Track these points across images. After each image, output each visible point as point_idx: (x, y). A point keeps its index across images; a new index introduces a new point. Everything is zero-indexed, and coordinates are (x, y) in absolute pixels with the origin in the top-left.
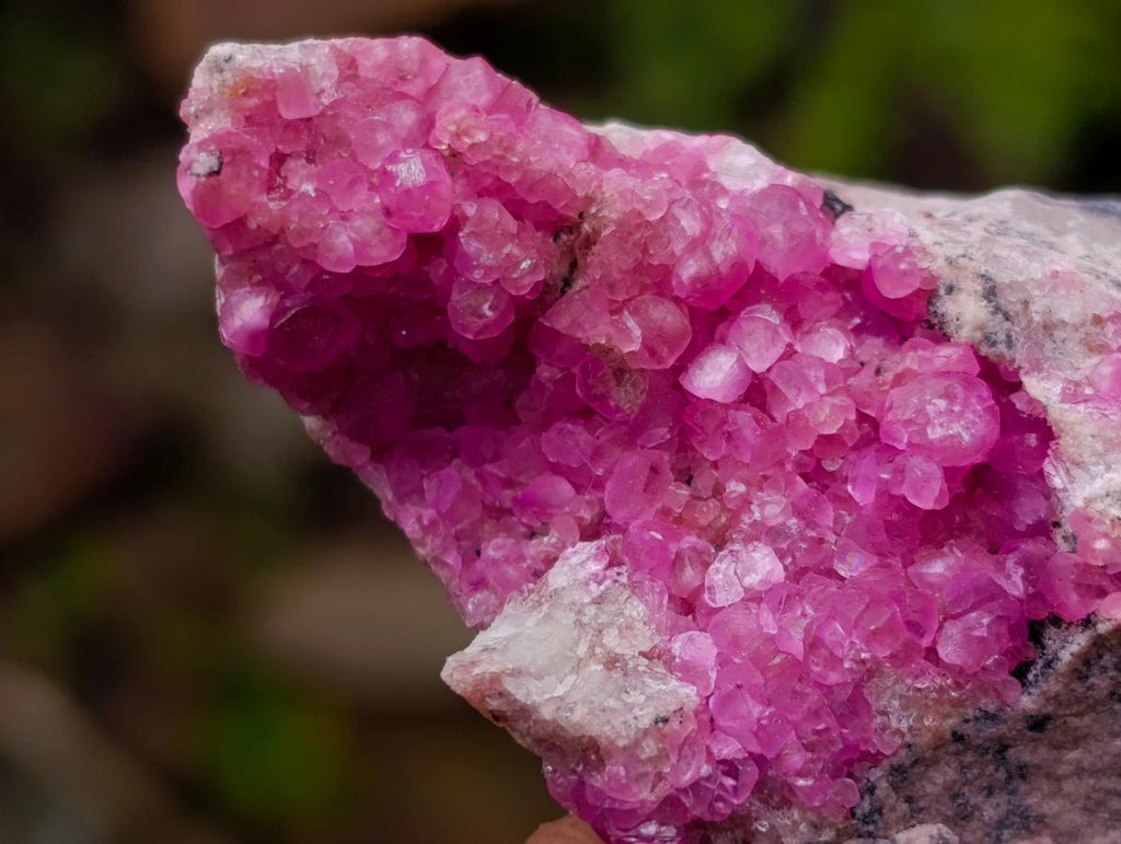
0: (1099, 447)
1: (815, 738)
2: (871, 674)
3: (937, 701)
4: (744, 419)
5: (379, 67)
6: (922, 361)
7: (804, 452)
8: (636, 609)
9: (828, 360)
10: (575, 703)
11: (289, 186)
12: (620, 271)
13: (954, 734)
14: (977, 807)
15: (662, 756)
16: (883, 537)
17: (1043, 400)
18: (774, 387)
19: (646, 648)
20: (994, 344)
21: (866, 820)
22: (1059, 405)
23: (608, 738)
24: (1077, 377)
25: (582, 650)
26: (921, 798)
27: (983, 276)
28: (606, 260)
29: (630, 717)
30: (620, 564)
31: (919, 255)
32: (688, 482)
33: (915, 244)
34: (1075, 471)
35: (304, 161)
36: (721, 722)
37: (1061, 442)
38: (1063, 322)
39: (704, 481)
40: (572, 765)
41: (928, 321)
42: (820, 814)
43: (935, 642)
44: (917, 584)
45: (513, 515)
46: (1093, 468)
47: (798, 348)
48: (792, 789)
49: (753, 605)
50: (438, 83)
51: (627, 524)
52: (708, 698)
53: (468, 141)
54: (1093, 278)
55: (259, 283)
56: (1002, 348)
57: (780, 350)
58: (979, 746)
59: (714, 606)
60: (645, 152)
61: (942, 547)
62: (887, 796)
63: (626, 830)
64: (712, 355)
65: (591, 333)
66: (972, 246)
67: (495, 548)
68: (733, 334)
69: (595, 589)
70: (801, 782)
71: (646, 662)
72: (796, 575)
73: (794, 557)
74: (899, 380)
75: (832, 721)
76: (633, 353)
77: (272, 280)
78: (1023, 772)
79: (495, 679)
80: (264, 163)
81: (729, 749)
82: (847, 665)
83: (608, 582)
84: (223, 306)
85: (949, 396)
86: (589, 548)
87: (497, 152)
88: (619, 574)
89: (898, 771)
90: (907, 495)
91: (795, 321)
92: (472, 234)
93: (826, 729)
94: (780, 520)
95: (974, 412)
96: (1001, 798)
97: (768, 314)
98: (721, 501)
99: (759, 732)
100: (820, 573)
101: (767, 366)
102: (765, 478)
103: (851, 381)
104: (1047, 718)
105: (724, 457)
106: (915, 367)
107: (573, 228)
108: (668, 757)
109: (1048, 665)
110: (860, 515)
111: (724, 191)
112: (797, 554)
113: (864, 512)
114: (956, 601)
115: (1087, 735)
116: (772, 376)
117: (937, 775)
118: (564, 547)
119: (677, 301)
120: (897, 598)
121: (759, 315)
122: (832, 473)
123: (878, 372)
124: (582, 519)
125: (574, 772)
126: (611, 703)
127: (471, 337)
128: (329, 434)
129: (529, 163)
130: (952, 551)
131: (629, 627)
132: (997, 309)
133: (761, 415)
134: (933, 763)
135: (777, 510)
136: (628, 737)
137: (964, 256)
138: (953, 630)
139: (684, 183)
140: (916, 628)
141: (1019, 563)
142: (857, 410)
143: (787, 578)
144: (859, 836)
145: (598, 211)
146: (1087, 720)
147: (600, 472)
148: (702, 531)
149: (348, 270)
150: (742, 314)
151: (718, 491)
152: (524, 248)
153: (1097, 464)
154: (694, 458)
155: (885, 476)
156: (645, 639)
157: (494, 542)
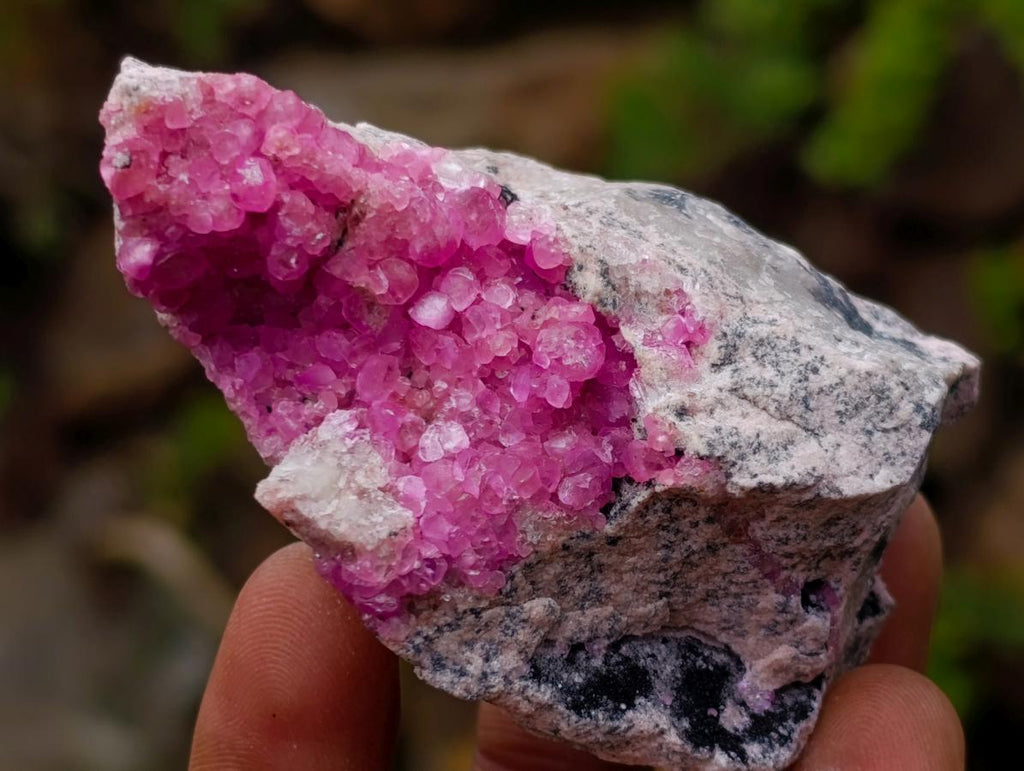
0: (664, 376)
1: (482, 546)
2: (518, 508)
3: (556, 526)
4: (449, 340)
5: (228, 95)
6: (561, 313)
7: (485, 365)
8: (376, 459)
9: (502, 307)
10: (341, 520)
11: (170, 173)
12: (378, 242)
13: (564, 545)
14: (572, 588)
15: (392, 555)
16: (530, 423)
17: (633, 343)
18: (468, 322)
19: (381, 485)
20: (605, 305)
21: (508, 595)
22: (642, 347)
23: (361, 544)
24: (653, 329)
25: (342, 484)
26: (540, 582)
27: (601, 261)
28: (368, 233)
29: (374, 531)
30: (364, 428)
31: (563, 244)
32: (409, 376)
33: (561, 235)
34: (648, 389)
35: (179, 158)
36: (427, 534)
37: (642, 370)
38: (647, 292)
39: (421, 377)
40: (333, 555)
41: (565, 286)
42: (481, 592)
43: (557, 490)
44: (549, 454)
45: (293, 386)
46: (660, 389)
47: (484, 296)
48: (466, 576)
49: (450, 462)
50: (267, 107)
51: (371, 402)
52: (419, 518)
53: (288, 154)
54: (666, 264)
55: (146, 236)
56: (609, 308)
57: (473, 297)
58: (577, 553)
59: (424, 460)
60: (392, 157)
61: (565, 429)
62: (521, 582)
63: (366, 599)
64: (431, 298)
65: (356, 281)
66: (595, 239)
67: (282, 407)
68: (444, 286)
69: (349, 443)
70: (472, 573)
71: (382, 494)
72: (476, 443)
73: (475, 432)
74: (546, 324)
75: (493, 537)
76: (382, 295)
77: (156, 234)
78: (601, 568)
79: (290, 501)
80: (156, 158)
81: (431, 552)
82: (504, 503)
83: (357, 438)
84: (122, 247)
85: (577, 338)
86: (345, 414)
87: (305, 161)
88: (364, 434)
89: (528, 566)
90: (547, 398)
91: (482, 278)
92: (287, 215)
93: (490, 542)
94: (468, 408)
95: (591, 349)
96: (586, 583)
97: (467, 275)
98: (431, 392)
99: (450, 542)
100: (490, 442)
101: (464, 308)
102: (459, 380)
103: (517, 321)
104: (620, 538)
105: (434, 364)
106: (557, 317)
107: (347, 208)
108: (395, 555)
109: (624, 507)
110: (517, 408)
111: (442, 189)
112: (478, 430)
113: (520, 407)
114: (574, 465)
115: (641, 549)
116: (467, 315)
117: (551, 569)
118: (327, 412)
119: (411, 262)
120: (537, 462)
121: (461, 274)
122: (500, 380)
123: (533, 317)
124: (339, 394)
125: (333, 559)
126: (363, 522)
127: (280, 278)
128: (175, 325)
129: (324, 169)
130: (570, 433)
131: (372, 470)
132: (609, 283)
133: (459, 339)
134: (551, 562)
135: (467, 401)
136: (373, 544)
137: (590, 246)
138: (569, 483)
139: (416, 181)
140: (547, 481)
141: (609, 442)
142: (519, 341)
143: (471, 445)
144: (503, 605)
145: (365, 201)
146: (642, 540)
147: (354, 366)
148: (418, 410)
149: (206, 232)
150: (450, 272)
151: (429, 385)
152: (318, 223)
153: (662, 386)
154: (414, 361)
155: (535, 386)
156: (381, 477)
157: (281, 403)
